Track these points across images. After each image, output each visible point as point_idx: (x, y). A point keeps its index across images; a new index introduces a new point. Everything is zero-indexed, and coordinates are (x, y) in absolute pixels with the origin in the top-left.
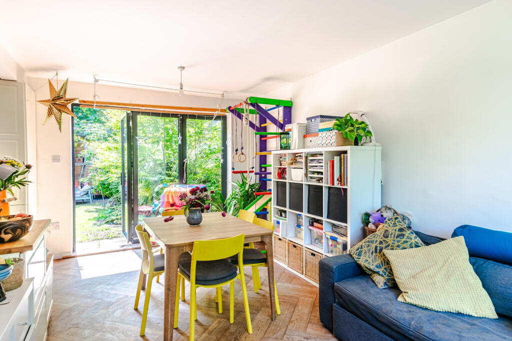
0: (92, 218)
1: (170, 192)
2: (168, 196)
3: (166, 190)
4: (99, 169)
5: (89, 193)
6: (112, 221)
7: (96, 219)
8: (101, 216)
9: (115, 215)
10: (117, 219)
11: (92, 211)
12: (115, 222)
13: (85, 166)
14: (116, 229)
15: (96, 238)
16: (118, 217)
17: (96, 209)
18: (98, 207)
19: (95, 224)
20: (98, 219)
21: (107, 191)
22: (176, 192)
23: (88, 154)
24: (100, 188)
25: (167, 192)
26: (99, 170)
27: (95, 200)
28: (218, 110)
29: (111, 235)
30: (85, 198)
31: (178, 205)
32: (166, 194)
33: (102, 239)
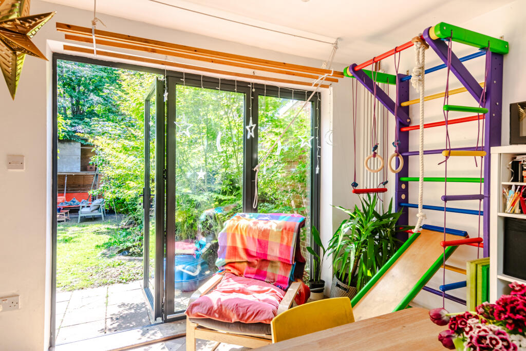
0: (101, 243)
1: (237, 228)
2: (234, 236)
3: (228, 223)
4: (113, 179)
5: (101, 207)
6: (128, 249)
7: (106, 246)
8: (112, 241)
9: (132, 240)
10: (134, 246)
11: (102, 233)
12: (131, 250)
13: (97, 175)
14: (132, 263)
15: (104, 280)
16: (134, 244)
17: (108, 229)
18: (110, 227)
19: (104, 254)
20: (108, 246)
21: (122, 208)
22: (249, 229)
23: (100, 160)
24: (113, 203)
25: (231, 228)
26: (112, 181)
27: (108, 215)
28: (329, 72)
29: (126, 276)
30: (96, 213)
31: (255, 255)
32: (230, 233)
33: (112, 283)
